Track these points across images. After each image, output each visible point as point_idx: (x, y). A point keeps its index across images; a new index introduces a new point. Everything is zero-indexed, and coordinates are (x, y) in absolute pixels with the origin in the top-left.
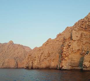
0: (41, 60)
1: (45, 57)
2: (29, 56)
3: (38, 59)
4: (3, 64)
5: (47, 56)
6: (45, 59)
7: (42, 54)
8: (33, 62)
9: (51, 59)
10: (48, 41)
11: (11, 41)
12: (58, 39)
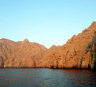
0: (67, 59)
1: (71, 56)
2: (53, 54)
3: (63, 58)
4: (20, 63)
5: (74, 55)
6: (71, 58)
7: (68, 52)
8: (57, 61)
9: (78, 58)
10: (72, 38)
11: (26, 39)
12: (84, 36)
